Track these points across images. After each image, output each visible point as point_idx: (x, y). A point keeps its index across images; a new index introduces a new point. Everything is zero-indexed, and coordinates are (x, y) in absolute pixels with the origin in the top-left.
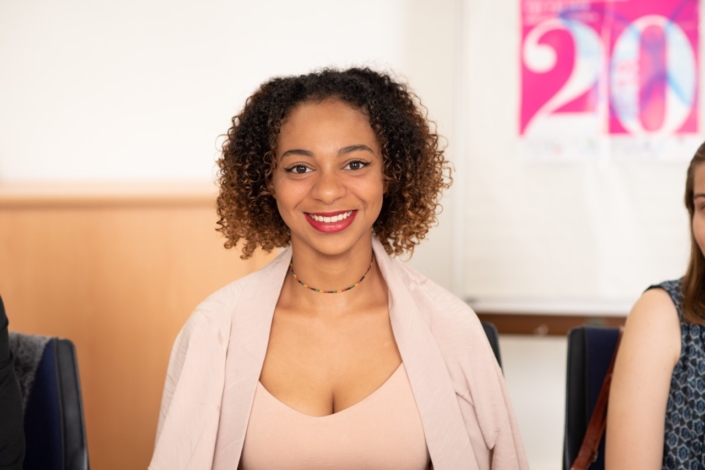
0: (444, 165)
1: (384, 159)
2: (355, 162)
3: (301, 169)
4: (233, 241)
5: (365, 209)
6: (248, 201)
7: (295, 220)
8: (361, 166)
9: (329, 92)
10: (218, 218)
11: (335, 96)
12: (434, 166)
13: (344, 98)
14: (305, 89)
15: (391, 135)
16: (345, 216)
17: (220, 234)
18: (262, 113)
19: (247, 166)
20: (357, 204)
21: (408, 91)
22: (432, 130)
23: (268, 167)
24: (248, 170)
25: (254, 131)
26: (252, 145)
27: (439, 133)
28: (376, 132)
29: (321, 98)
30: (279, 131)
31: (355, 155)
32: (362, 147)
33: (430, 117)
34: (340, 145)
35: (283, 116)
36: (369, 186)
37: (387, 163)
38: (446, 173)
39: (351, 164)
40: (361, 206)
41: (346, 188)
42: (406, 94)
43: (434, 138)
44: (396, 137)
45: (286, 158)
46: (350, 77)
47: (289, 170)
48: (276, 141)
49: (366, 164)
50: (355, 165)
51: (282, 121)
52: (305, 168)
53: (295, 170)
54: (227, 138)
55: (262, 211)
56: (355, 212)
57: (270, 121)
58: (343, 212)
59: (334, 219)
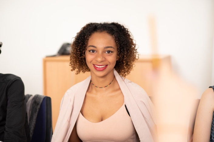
0: (137, 53)
1: (118, 51)
2: (108, 51)
3: (93, 51)
4: (74, 69)
5: (110, 65)
6: (78, 58)
7: (90, 66)
8: (110, 52)
9: (104, 30)
10: (70, 62)
11: (106, 31)
12: (134, 54)
13: (108, 32)
14: (97, 28)
15: (121, 44)
16: (104, 66)
17: (70, 66)
18: (84, 33)
19: (78, 48)
20: (108, 63)
21: (128, 31)
22: (134, 43)
23: (84, 49)
24: (79, 49)
25: (82, 38)
26: (81, 42)
27: (136, 44)
28: (116, 43)
29: (101, 31)
30: (88, 40)
31: (109, 49)
32: (111, 47)
33: (134, 39)
34: (105, 46)
35: (90, 35)
36: (112, 59)
37: (118, 52)
38: (137, 55)
39: (107, 51)
40: (109, 64)
41: (105, 58)
42: (128, 32)
43: (135, 45)
44: (122, 45)
45: (89, 48)
46: (111, 26)
47: (90, 51)
48: (87, 42)
49: (112, 52)
50: (109, 52)
51: (90, 37)
52: (94, 51)
53: (91, 51)
54: (75, 39)
55: (82, 61)
56: (107, 65)
57: (86, 36)
58: (103, 65)
59: (101, 67)
